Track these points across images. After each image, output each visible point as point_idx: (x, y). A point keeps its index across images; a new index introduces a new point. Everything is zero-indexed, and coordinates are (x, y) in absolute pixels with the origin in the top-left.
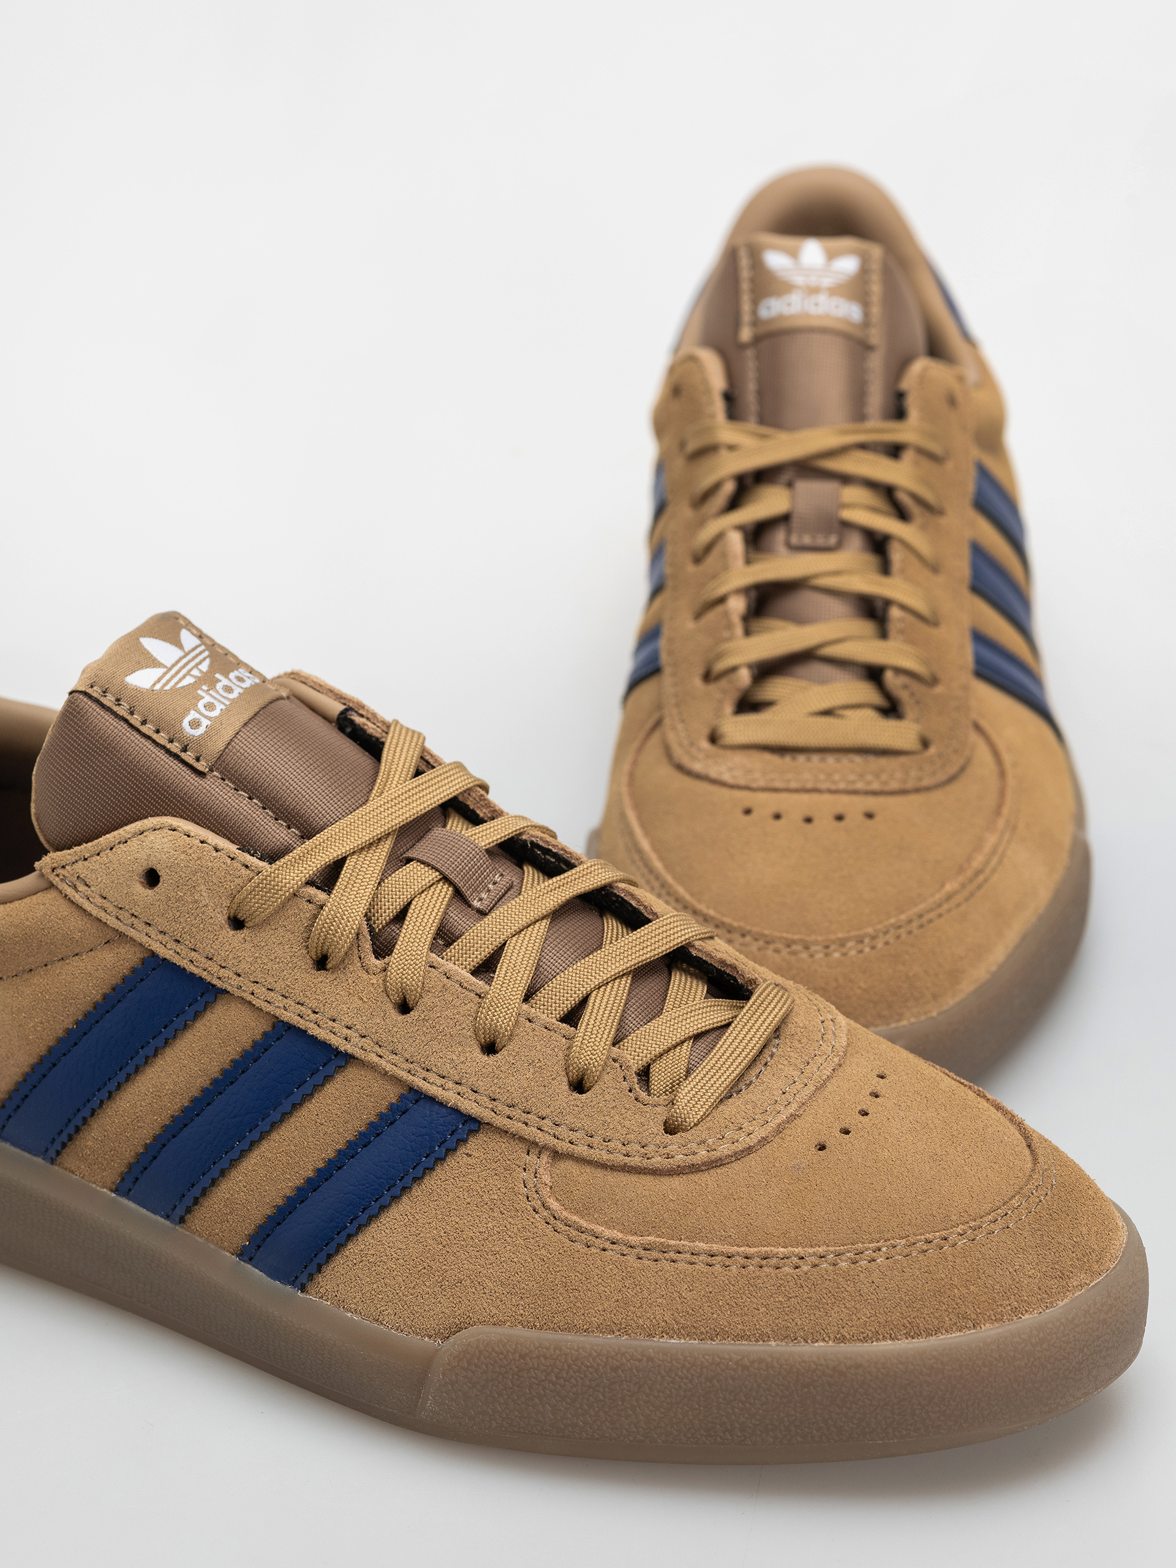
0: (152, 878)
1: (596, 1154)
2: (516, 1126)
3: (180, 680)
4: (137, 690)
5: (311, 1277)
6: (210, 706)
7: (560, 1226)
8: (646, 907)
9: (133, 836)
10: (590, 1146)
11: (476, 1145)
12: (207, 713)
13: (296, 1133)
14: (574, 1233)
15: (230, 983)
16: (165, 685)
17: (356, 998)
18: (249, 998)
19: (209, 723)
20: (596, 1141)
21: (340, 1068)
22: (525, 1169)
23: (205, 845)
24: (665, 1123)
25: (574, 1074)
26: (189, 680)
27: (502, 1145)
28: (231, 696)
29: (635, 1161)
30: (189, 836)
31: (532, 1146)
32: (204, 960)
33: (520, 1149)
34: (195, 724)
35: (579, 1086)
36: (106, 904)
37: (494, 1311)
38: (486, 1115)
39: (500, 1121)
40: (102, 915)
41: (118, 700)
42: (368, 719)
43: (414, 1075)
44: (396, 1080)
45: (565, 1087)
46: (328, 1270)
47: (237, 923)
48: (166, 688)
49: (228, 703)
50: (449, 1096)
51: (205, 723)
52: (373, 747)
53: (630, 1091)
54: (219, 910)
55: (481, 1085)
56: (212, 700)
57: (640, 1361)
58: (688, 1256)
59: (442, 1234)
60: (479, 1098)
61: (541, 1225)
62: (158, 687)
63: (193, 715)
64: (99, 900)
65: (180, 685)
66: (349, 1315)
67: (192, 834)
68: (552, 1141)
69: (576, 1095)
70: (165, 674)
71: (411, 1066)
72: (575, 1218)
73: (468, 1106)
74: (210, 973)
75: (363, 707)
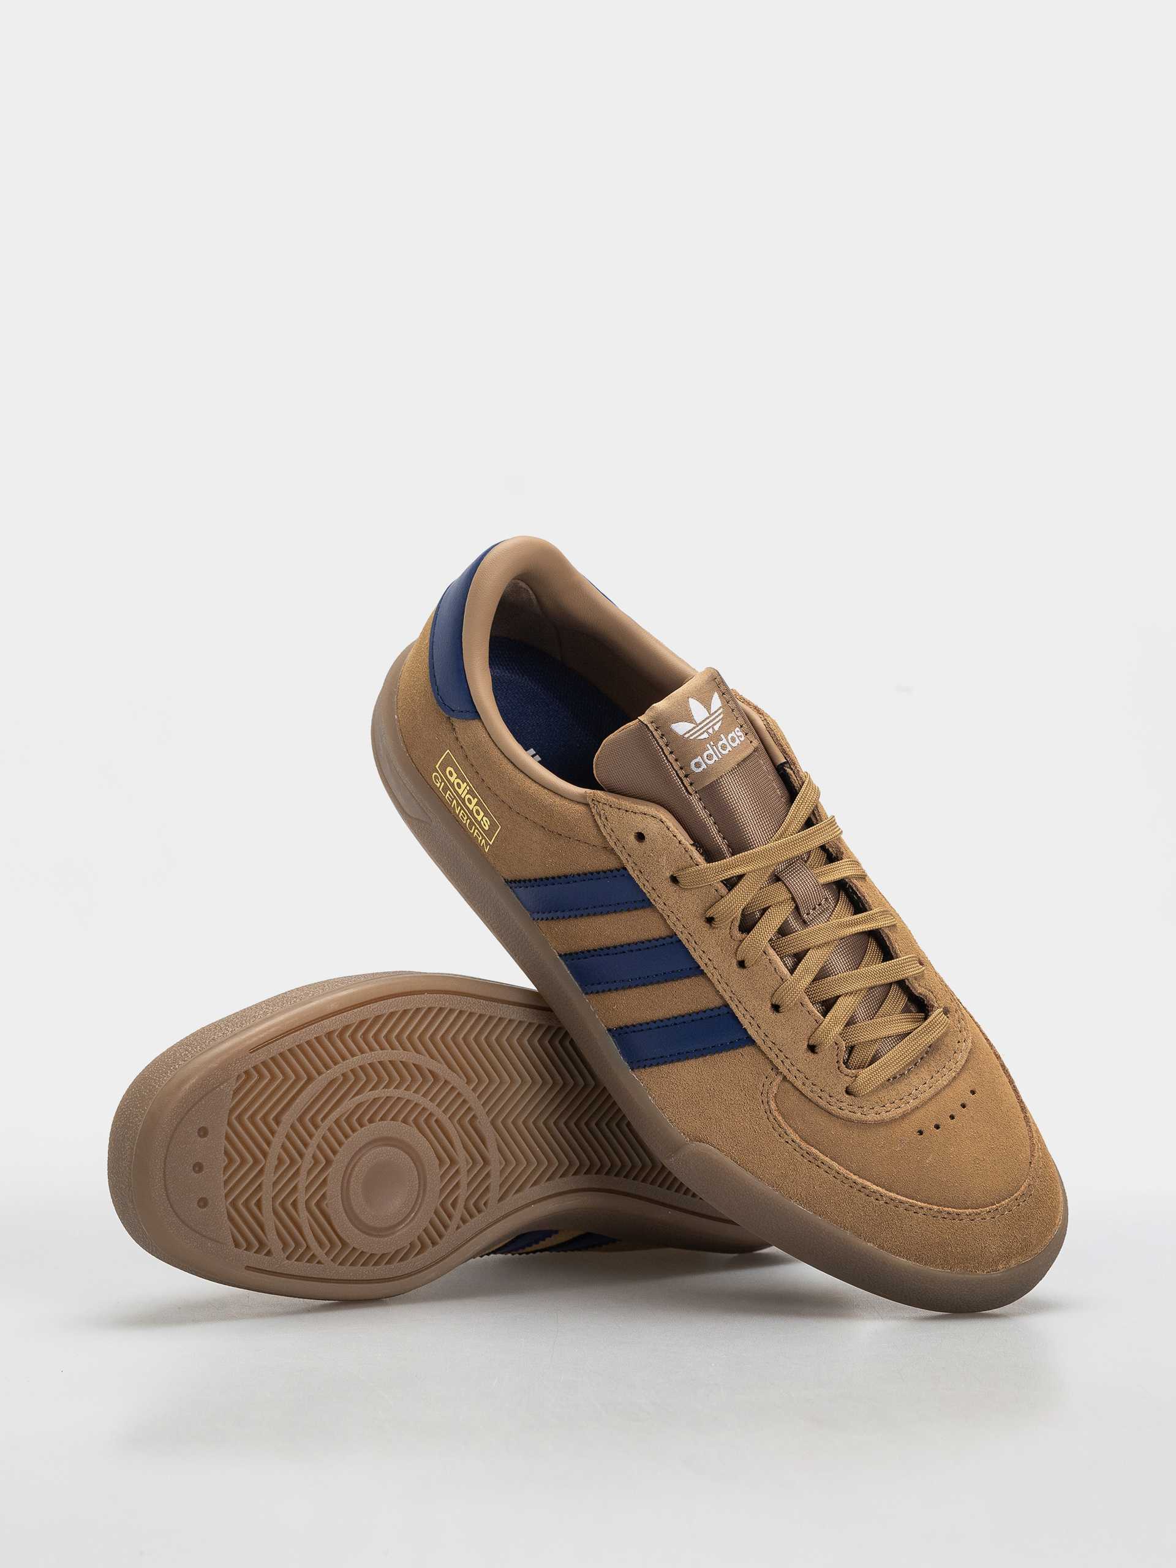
0: (640, 837)
1: (806, 1090)
2: (772, 1056)
3: (700, 735)
4: (675, 733)
5: (638, 1067)
6: (710, 757)
7: (771, 1118)
8: (893, 948)
9: (641, 813)
10: (804, 1084)
11: (748, 1050)
12: (707, 761)
13: (662, 994)
14: (777, 1126)
15: (659, 906)
16: (691, 735)
17: (719, 949)
18: (666, 918)
19: (706, 767)
20: (808, 1083)
21: (696, 975)
22: (767, 1078)
23: (675, 838)
24: (847, 1088)
25: (812, 1042)
26: (705, 736)
27: (762, 1060)
28: (724, 752)
29: (822, 1103)
30: (669, 829)
31: (775, 1068)
32: (651, 888)
33: (769, 1067)
34: (698, 765)
35: (812, 1048)
36: (612, 834)
37: (721, 1143)
38: (759, 1041)
39: (764, 1048)
40: (608, 837)
41: (663, 735)
42: (794, 772)
43: (732, 1001)
44: (722, 997)
45: (805, 1046)
46: (649, 1070)
47: (674, 880)
48: (691, 738)
49: (720, 757)
50: (745, 1022)
51: (704, 766)
52: (792, 792)
53: (837, 1062)
54: (668, 871)
55: (764, 1027)
56: (712, 753)
57: (781, 1208)
58: (826, 1167)
59: (712, 1089)
60: (759, 1031)
61: (762, 1113)
62: (686, 736)
63: (699, 759)
64: (609, 831)
65: (699, 738)
66: (650, 1098)
67: (670, 829)
68: (786, 1072)
69: (810, 1053)
70: (694, 728)
71: (733, 995)
72: (780, 1118)
73: (751, 1032)
74: (652, 896)
75: (794, 764)
